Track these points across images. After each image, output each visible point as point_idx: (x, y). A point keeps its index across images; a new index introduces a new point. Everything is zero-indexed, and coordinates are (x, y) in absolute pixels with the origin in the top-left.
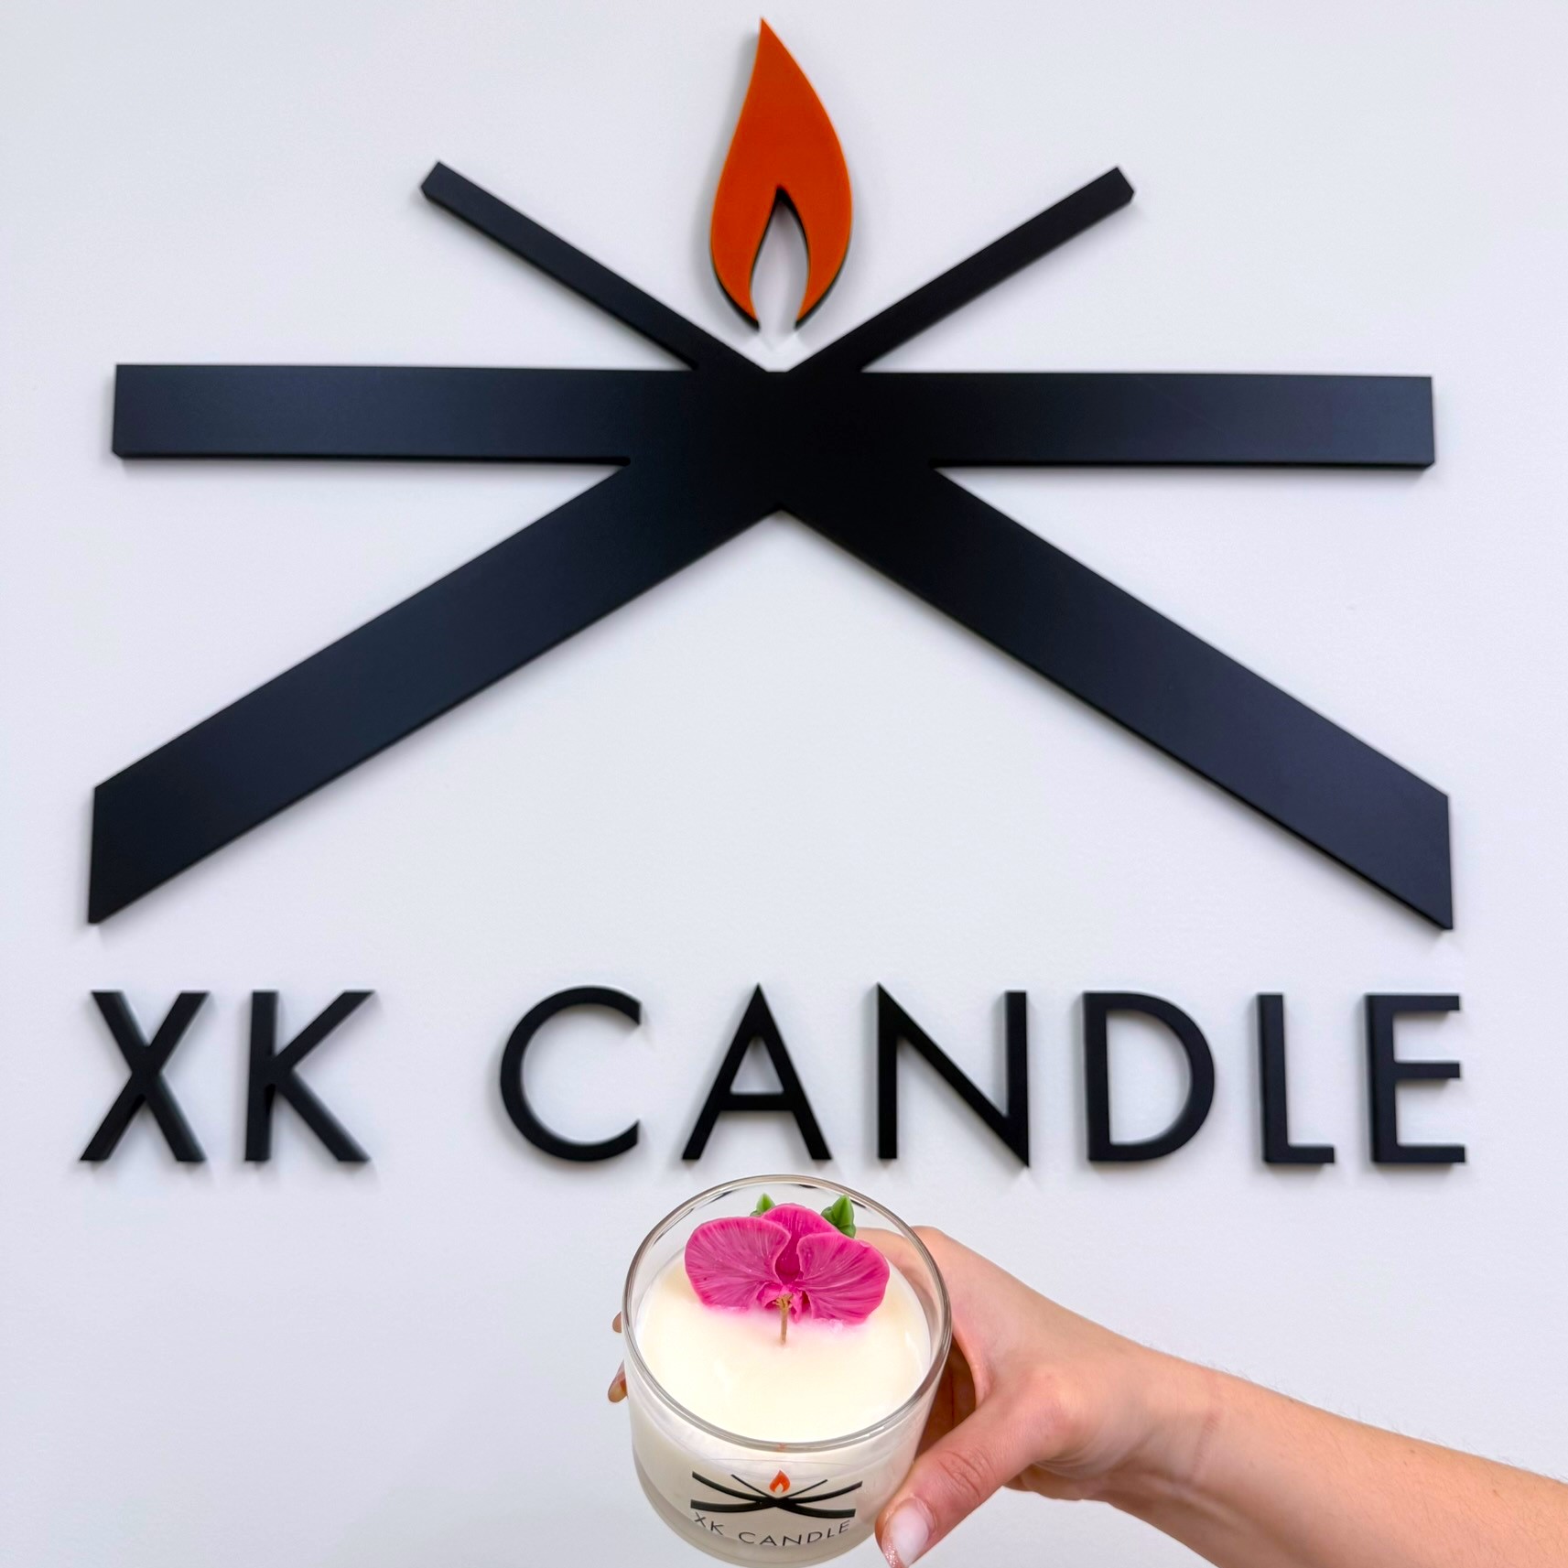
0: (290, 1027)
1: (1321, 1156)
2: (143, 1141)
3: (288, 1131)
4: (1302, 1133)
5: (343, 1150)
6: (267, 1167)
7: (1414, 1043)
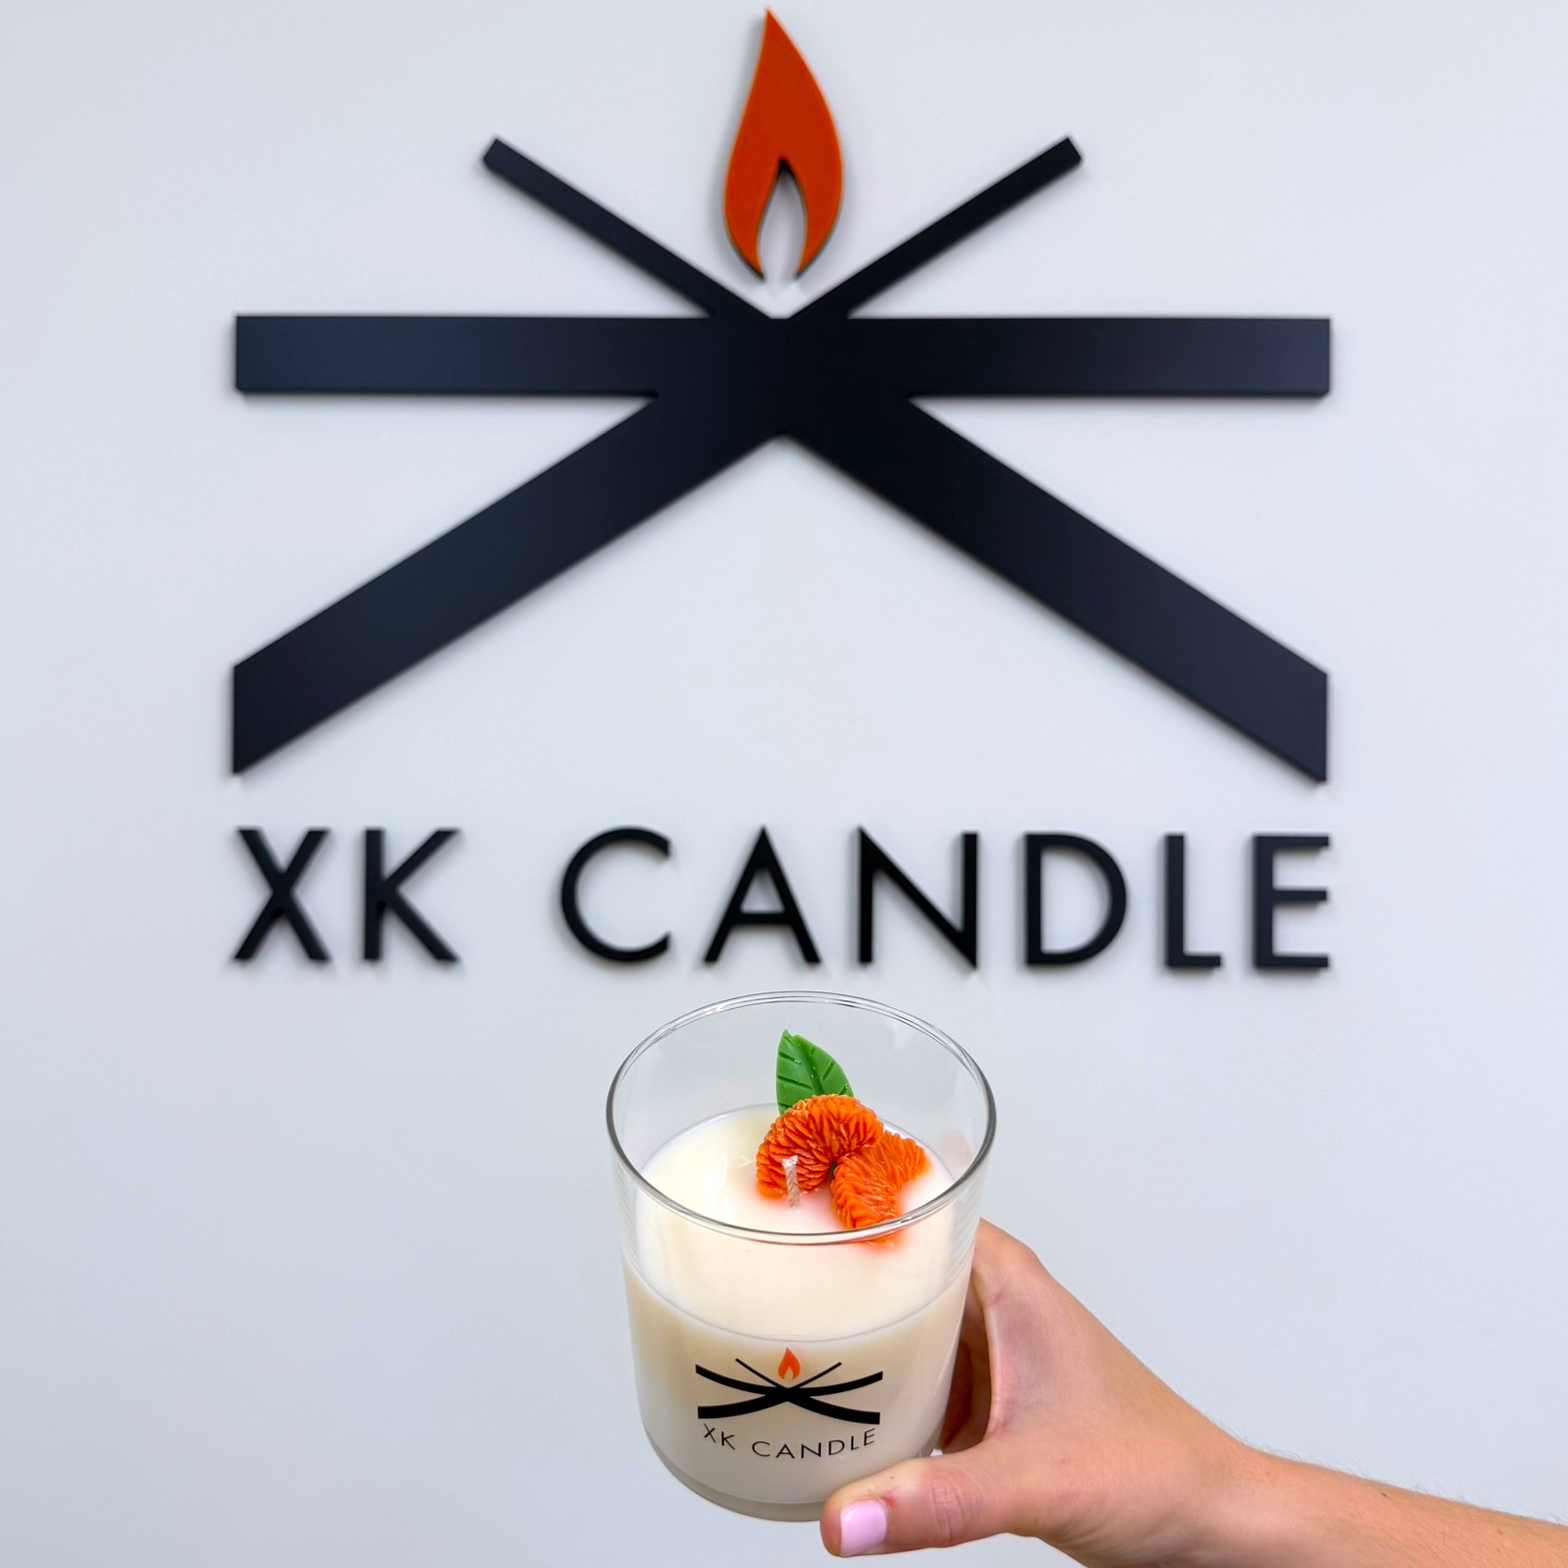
0: (395, 856)
1: (1210, 963)
2: (281, 946)
3: (396, 939)
4: (1196, 943)
5: (439, 952)
6: (380, 966)
7: (1291, 873)
